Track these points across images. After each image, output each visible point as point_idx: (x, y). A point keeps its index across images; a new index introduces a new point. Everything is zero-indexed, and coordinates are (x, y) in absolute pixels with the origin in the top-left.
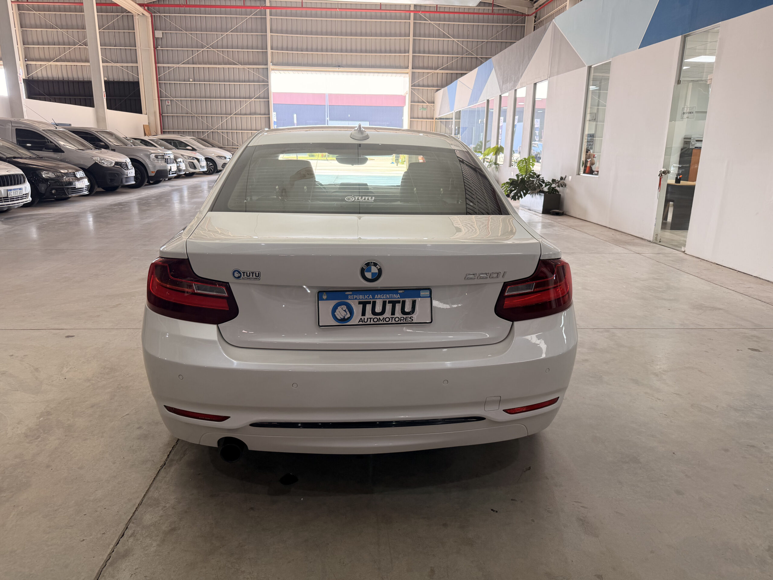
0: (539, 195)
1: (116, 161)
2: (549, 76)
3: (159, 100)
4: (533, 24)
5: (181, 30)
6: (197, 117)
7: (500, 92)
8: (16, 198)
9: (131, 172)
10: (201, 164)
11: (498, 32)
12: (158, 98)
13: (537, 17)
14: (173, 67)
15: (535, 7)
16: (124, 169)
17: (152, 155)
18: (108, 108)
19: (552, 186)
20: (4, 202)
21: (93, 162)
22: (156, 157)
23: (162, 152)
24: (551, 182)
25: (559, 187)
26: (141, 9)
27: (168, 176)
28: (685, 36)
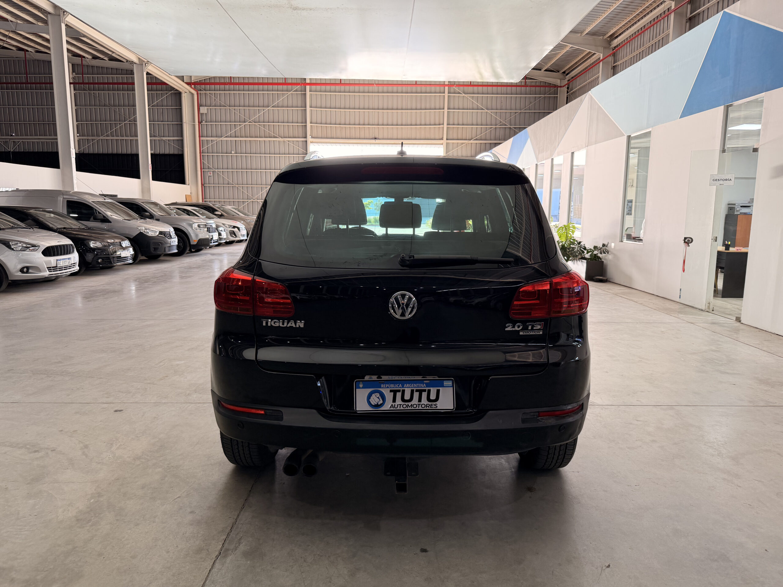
0: (580, 261)
1: (161, 230)
2: (587, 145)
3: (201, 171)
4: (566, 95)
5: (225, 106)
6: (237, 188)
7: (535, 160)
8: (64, 268)
9: (175, 241)
10: (241, 233)
11: (531, 103)
12: (201, 169)
13: (570, 88)
14: (216, 140)
15: (567, 79)
16: (167, 238)
17: (195, 224)
18: (153, 179)
19: (594, 253)
20: (53, 271)
21: (140, 232)
22: (199, 226)
23: (204, 222)
24: (593, 249)
25: (602, 254)
26: (188, 87)
27: (209, 244)
28: (727, 106)
